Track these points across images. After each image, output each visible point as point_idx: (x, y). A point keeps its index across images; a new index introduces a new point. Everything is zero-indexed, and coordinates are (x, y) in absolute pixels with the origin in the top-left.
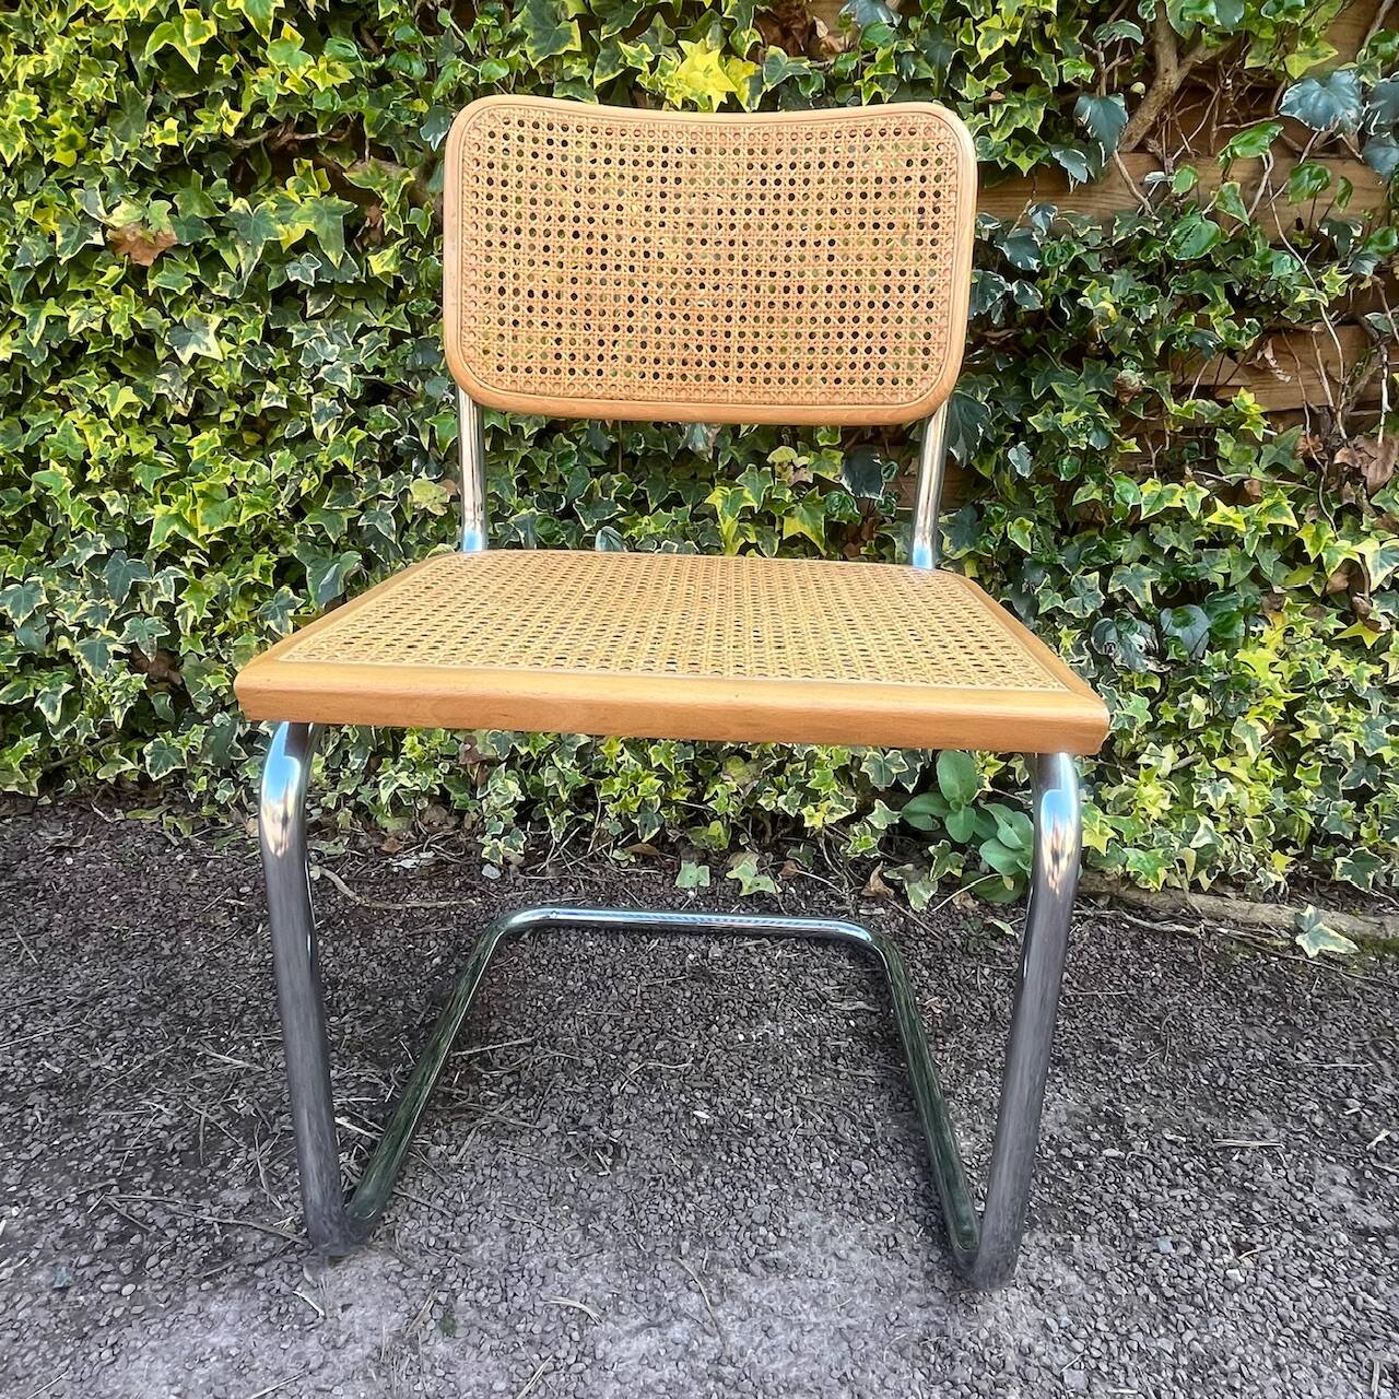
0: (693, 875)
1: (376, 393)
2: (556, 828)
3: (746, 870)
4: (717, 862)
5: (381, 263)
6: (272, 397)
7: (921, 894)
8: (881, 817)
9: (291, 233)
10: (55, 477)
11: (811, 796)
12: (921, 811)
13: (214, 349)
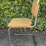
0: (34, 32)
1: (19, 10)
2: (28, 29)
3: (36, 31)
4: (35, 31)
5: (20, 4)
6: (14, 10)
7: (44, 32)
8: (42, 29)
9: (16, 3)
10: (5, 14)
11: (39, 28)
12: (44, 29)
13: (12, 8)
